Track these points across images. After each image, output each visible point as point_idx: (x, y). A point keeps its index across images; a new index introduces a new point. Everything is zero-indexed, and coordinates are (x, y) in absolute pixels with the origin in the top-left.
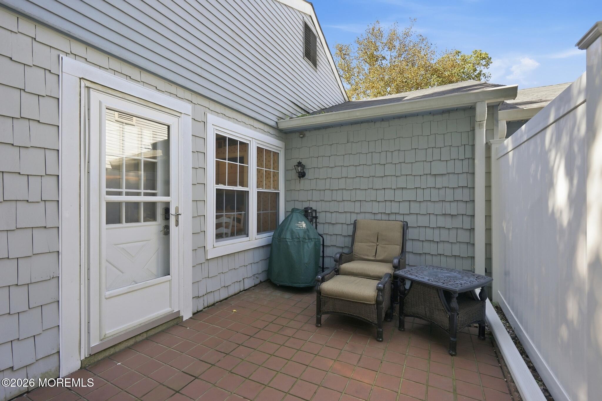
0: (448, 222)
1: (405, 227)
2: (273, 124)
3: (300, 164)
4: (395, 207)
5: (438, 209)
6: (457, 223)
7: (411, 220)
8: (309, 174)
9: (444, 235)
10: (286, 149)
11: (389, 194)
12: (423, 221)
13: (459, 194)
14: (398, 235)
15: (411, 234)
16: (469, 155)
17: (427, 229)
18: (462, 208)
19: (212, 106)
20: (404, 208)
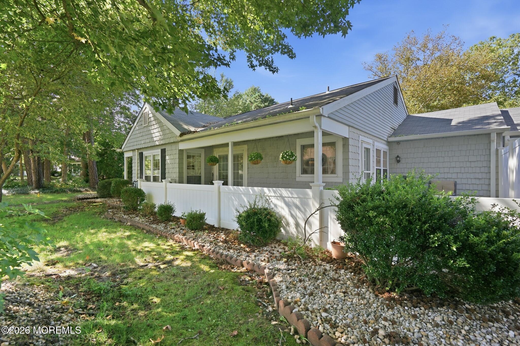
0: (477, 182)
1: (455, 184)
2: (386, 140)
3: (398, 156)
4: (449, 176)
5: (472, 176)
6: (482, 182)
7: (458, 181)
8: (403, 161)
9: (475, 187)
10: (389, 150)
11: (446, 170)
12: (464, 181)
13: (483, 170)
14: (453, 187)
15: (458, 187)
16: (488, 153)
17: (467, 185)
18: (484, 176)
19: (361, 133)
20: (454, 176)
